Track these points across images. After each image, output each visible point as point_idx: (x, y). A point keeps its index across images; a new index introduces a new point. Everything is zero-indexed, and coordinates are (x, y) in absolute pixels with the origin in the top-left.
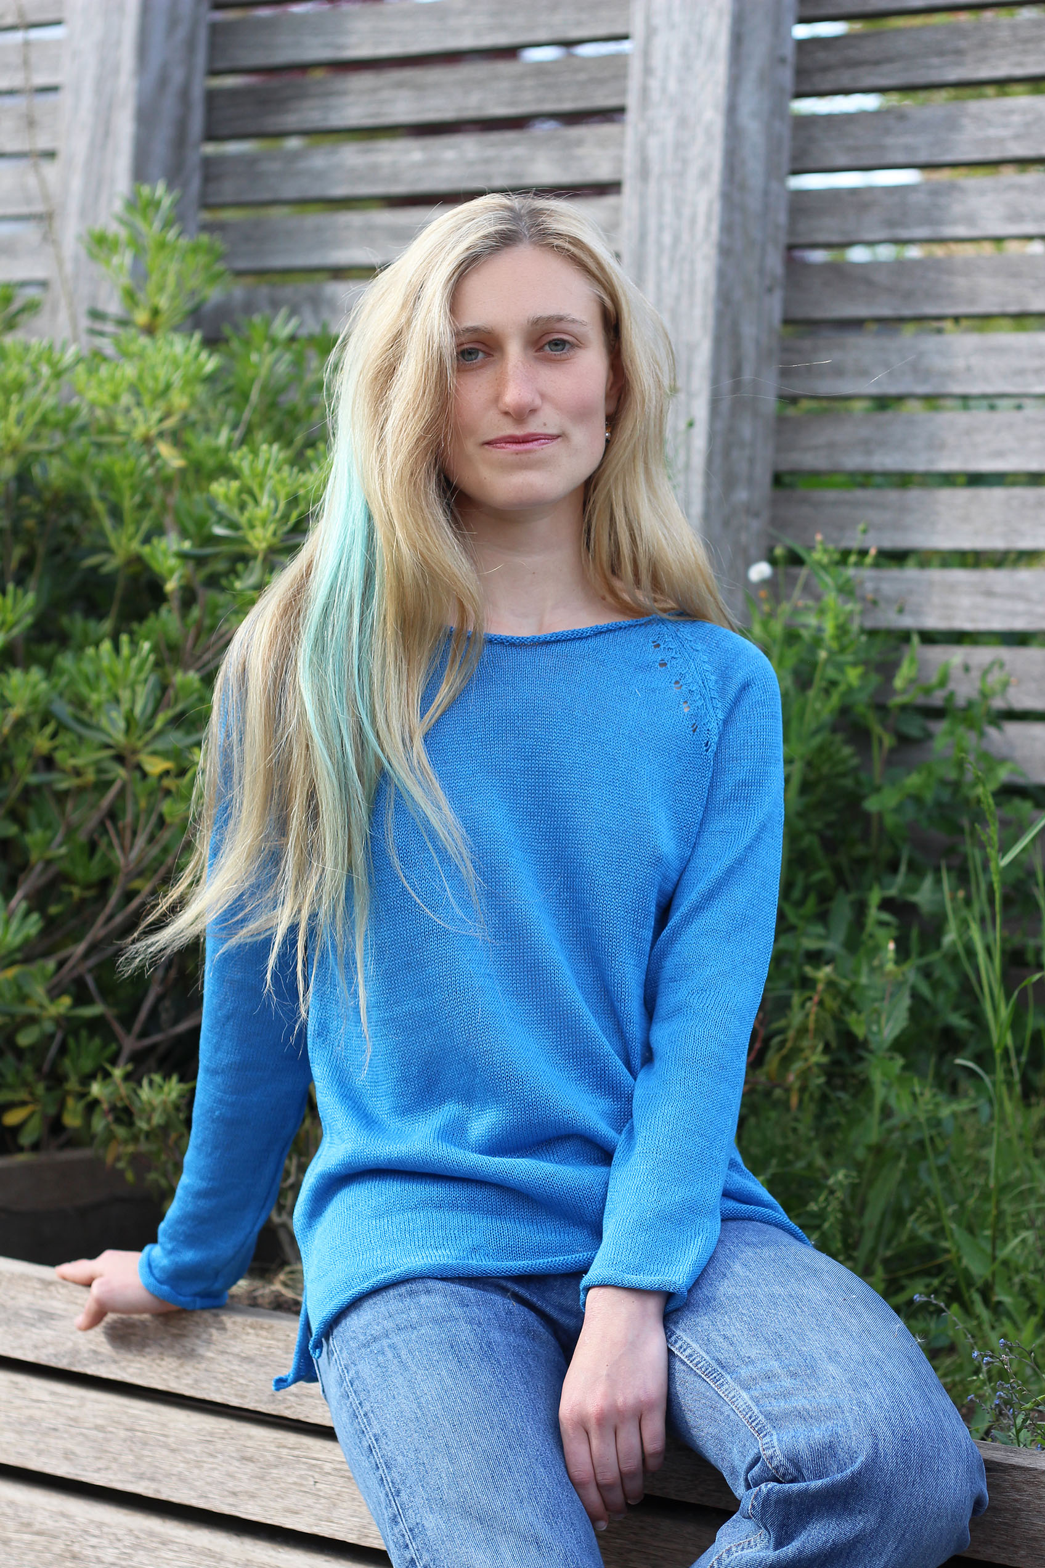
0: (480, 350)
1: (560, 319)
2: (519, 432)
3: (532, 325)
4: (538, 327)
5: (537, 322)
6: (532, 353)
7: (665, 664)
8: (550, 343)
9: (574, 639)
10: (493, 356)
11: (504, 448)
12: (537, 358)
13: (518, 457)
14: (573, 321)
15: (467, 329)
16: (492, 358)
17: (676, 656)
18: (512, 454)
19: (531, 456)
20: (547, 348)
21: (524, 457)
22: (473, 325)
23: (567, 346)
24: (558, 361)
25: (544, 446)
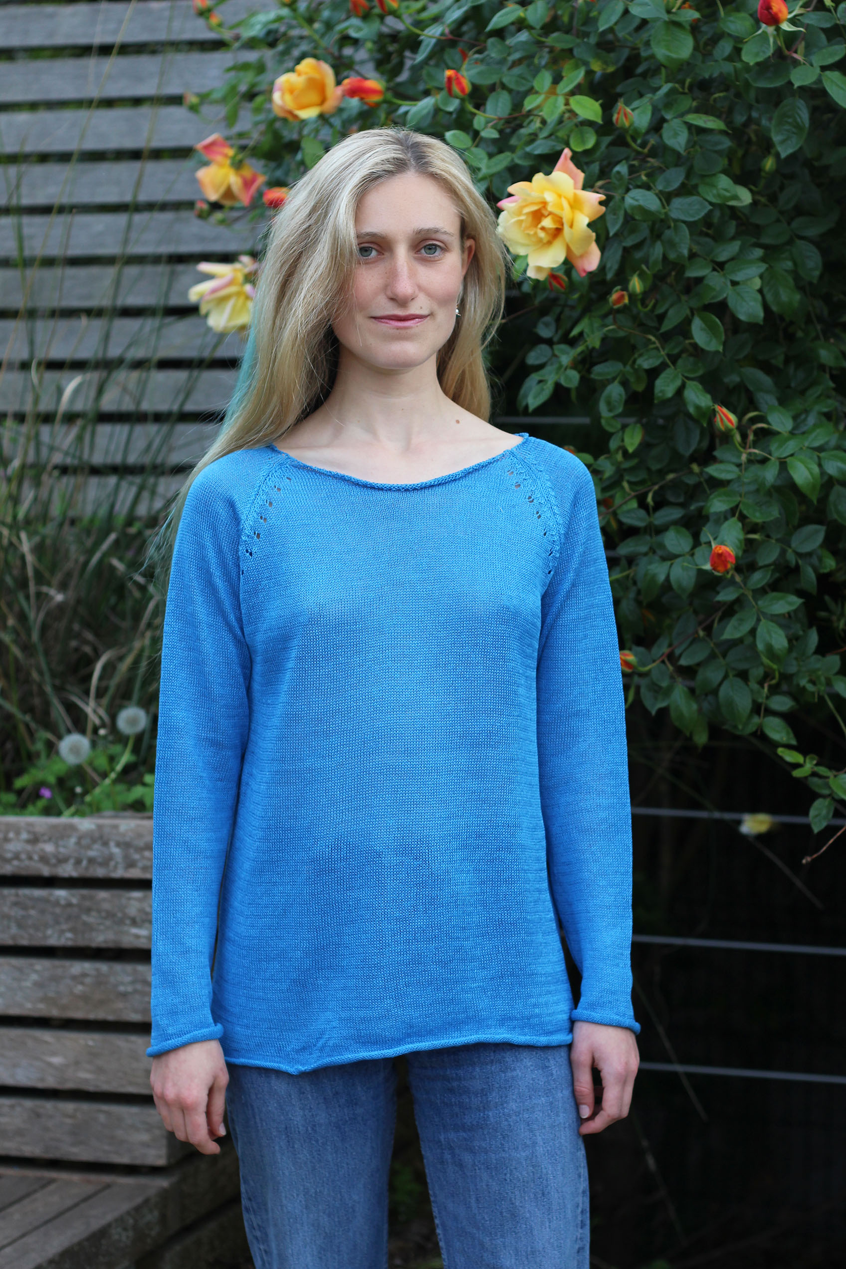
0: (374, 249)
1: (436, 231)
2: (400, 312)
3: (416, 233)
4: (420, 236)
5: (420, 232)
6: (412, 254)
7: (520, 485)
8: (425, 247)
9: (450, 481)
10: (383, 254)
11: (387, 323)
12: (416, 259)
13: (398, 331)
14: (445, 233)
15: (367, 233)
16: (383, 256)
17: (527, 478)
18: (394, 329)
19: (408, 331)
20: (423, 251)
21: (403, 332)
22: (372, 231)
23: (438, 250)
24: (430, 261)
25: (419, 324)
